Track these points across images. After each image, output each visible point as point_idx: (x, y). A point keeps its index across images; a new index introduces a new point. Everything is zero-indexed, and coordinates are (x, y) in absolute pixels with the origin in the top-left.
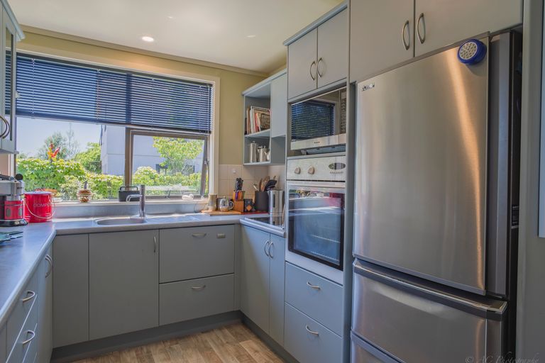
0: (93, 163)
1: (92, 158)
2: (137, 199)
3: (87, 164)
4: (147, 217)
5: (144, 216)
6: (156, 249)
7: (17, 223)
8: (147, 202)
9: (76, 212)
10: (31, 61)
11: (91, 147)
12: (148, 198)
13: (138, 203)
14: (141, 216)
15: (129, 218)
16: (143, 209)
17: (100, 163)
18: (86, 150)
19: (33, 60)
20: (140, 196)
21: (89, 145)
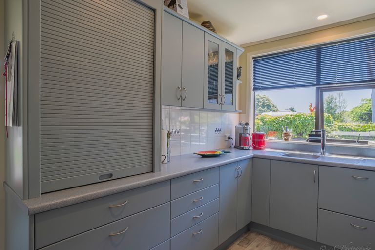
0: (365, 114)
1: (365, 110)
2: (319, 141)
3: (361, 115)
4: (327, 155)
5: (324, 154)
6: (316, 180)
7: (244, 148)
8: (327, 143)
9: (280, 146)
10: (260, 59)
11: (364, 102)
12: (328, 140)
13: (320, 144)
14: (321, 154)
15: (313, 154)
16: (323, 149)
17: (371, 114)
18: (361, 105)
19: (261, 58)
20: (321, 138)
21: (363, 100)
